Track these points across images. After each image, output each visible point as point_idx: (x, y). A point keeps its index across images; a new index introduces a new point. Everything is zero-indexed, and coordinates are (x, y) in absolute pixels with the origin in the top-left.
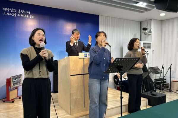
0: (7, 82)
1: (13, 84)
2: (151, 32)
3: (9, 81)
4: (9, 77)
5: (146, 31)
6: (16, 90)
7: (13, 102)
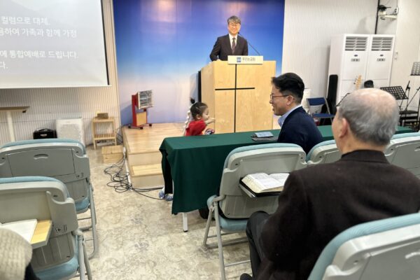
0: (133, 100)
1: (141, 104)
2: (396, 14)
3: (135, 99)
4: (135, 94)
5: (384, 13)
6: (145, 113)
7: (142, 128)
